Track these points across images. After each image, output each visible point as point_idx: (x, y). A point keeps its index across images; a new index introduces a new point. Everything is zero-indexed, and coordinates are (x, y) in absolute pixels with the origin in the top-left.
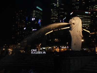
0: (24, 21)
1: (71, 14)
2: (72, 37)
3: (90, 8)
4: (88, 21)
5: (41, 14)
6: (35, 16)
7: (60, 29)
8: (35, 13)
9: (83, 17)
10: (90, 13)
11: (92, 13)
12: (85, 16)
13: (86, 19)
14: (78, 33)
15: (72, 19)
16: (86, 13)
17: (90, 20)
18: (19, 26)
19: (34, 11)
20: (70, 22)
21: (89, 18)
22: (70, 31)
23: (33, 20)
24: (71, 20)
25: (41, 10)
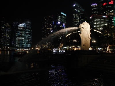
0: (51, 25)
1: (90, 18)
2: (82, 39)
3: (107, 12)
4: (105, 24)
5: (65, 18)
6: (60, 20)
7: (77, 32)
8: (60, 18)
9: (100, 20)
10: (107, 17)
11: (109, 16)
12: (102, 20)
13: (103, 22)
14: (86, 36)
15: (82, 24)
16: (104, 17)
17: (107, 23)
18: (47, 29)
19: (59, 17)
20: (80, 27)
21: (106, 22)
22: (80, 34)
23: (58, 24)
24: (80, 25)
25: (65, 15)
